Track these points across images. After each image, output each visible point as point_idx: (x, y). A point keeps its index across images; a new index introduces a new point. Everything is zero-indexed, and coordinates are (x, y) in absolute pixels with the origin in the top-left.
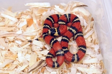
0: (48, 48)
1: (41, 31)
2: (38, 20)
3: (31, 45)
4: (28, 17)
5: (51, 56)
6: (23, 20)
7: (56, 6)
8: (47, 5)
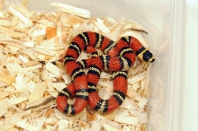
0: (67, 81)
1: (63, 52)
2: (65, 33)
3: (41, 70)
4: (50, 25)
5: (66, 94)
6: (41, 26)
7: (98, 19)
8: (86, 14)
